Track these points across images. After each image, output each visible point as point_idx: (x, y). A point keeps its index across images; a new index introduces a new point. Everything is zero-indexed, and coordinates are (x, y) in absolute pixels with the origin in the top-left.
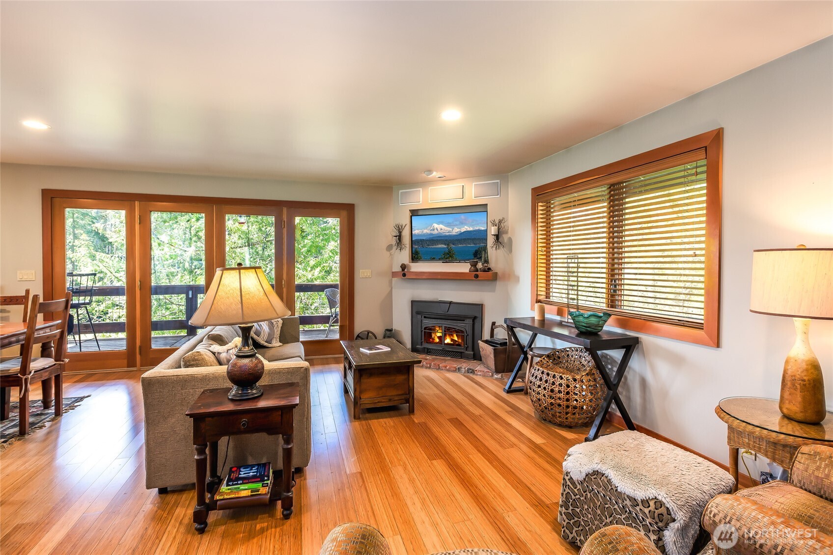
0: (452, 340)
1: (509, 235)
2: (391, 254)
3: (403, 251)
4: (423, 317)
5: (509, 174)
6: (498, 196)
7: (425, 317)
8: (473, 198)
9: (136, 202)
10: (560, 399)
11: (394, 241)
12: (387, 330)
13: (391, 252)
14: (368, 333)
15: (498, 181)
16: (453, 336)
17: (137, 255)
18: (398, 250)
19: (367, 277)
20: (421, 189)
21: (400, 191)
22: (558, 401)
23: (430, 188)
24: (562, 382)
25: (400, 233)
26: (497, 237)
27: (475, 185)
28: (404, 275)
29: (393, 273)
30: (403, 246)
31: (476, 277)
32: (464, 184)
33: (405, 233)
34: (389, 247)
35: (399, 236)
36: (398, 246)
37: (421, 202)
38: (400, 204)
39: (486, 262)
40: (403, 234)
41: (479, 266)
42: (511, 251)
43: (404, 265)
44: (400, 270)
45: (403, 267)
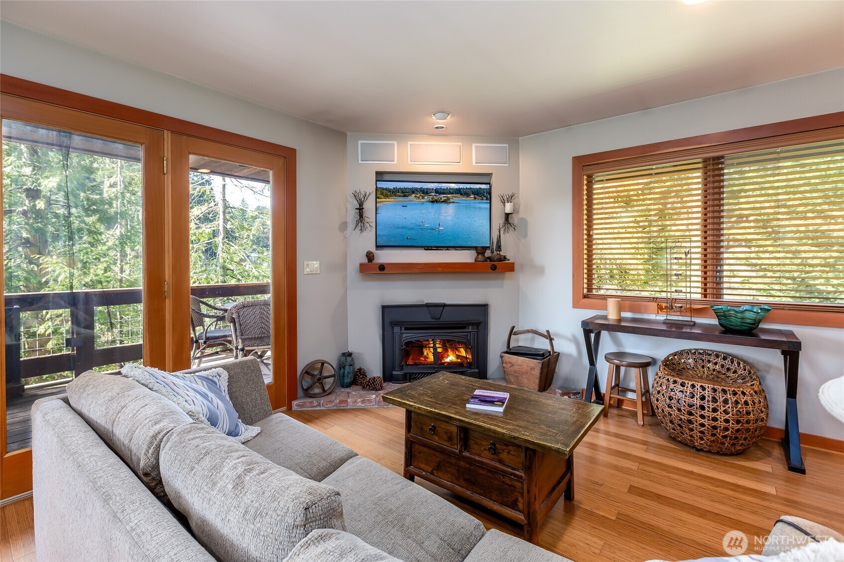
0: (458, 357)
2: (345, 238)
3: (365, 234)
4: (403, 328)
5: (520, 138)
6: (507, 165)
7: (406, 329)
8: (474, 164)
11: (352, 215)
12: (344, 354)
13: (345, 233)
14: (323, 364)
15: (507, 145)
16: (459, 351)
18: (357, 231)
19: (314, 272)
20: (395, 143)
21: (360, 142)
23: (409, 143)
25: (361, 204)
26: (507, 215)
27: (476, 146)
28: (382, 267)
29: (362, 265)
30: (367, 225)
31: (494, 268)
32: (460, 144)
33: (369, 205)
34: (343, 226)
35: (360, 209)
36: (357, 225)
37: (395, 162)
38: (360, 162)
39: (499, 248)
40: (365, 206)
41: (488, 253)
42: (525, 235)
43: (371, 253)
44: (366, 261)
45: (370, 257)
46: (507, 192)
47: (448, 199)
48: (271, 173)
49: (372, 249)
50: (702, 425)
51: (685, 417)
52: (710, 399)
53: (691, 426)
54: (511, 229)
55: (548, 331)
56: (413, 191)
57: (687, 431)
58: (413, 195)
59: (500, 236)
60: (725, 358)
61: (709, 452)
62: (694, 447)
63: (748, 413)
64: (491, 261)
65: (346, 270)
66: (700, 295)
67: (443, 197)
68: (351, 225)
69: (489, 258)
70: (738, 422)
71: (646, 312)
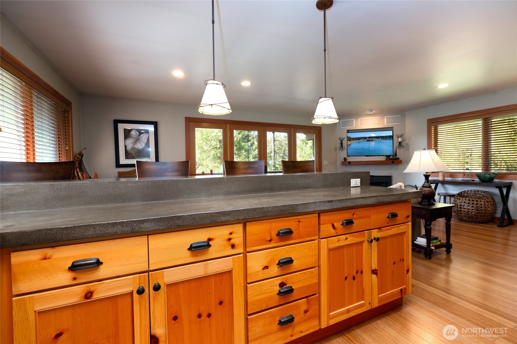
1: (407, 142)
2: (336, 153)
3: (343, 152)
5: (406, 112)
6: (400, 123)
8: (385, 124)
9: (228, 125)
10: (482, 210)
11: (339, 145)
13: (336, 151)
15: (400, 116)
17: (228, 151)
18: (340, 151)
20: (354, 120)
21: (341, 121)
22: (481, 211)
23: (359, 119)
24: (482, 203)
25: (342, 142)
26: (400, 143)
27: (386, 118)
28: (350, 163)
29: (342, 162)
30: (344, 149)
31: (393, 162)
32: (380, 117)
33: (345, 142)
34: (336, 149)
35: (342, 144)
36: (340, 149)
37: (354, 126)
38: (341, 127)
39: (396, 155)
40: (343, 142)
41: (391, 157)
42: (408, 149)
43: (346, 158)
44: (344, 161)
45: (345, 159)
46: (400, 134)
47: (373, 140)
48: (315, 135)
49: (346, 156)
50: (464, 211)
51: (459, 209)
52: (467, 203)
53: (461, 212)
54: (402, 147)
55: (416, 185)
56: (361, 138)
57: (460, 214)
58: (362, 139)
59: (396, 151)
60: (484, 192)
61: (469, 221)
62: (464, 220)
63: (482, 207)
64: (393, 160)
65: (336, 164)
66: (481, 170)
67: (371, 139)
68: (338, 149)
69: (392, 159)
70: (477, 210)
71: (457, 177)
